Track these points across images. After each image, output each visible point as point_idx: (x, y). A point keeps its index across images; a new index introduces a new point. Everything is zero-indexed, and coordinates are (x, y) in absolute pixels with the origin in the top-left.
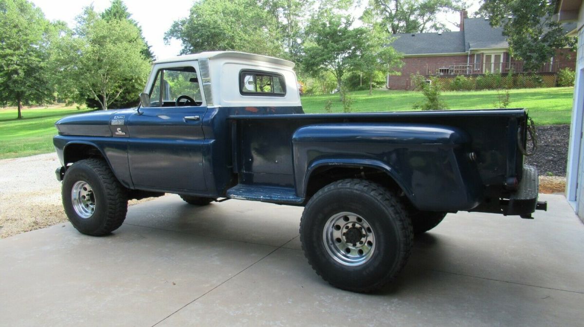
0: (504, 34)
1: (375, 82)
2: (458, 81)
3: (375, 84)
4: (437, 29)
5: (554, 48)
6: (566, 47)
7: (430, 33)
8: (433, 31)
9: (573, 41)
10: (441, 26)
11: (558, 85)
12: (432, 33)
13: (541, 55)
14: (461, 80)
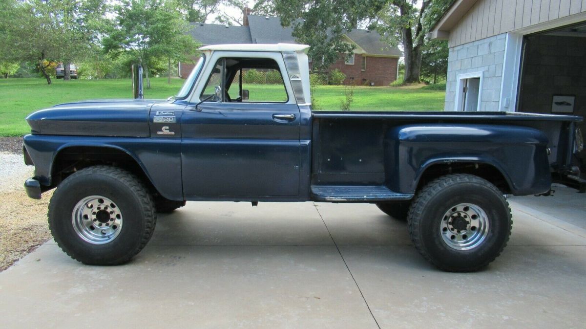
0: (293, 35)
1: (154, 68)
2: (251, 74)
3: (155, 71)
4: (221, 21)
5: (338, 52)
6: (346, 52)
7: (215, 25)
8: (218, 23)
9: (351, 47)
10: (225, 19)
11: (330, 84)
12: (217, 25)
13: (330, 57)
14: (254, 73)
